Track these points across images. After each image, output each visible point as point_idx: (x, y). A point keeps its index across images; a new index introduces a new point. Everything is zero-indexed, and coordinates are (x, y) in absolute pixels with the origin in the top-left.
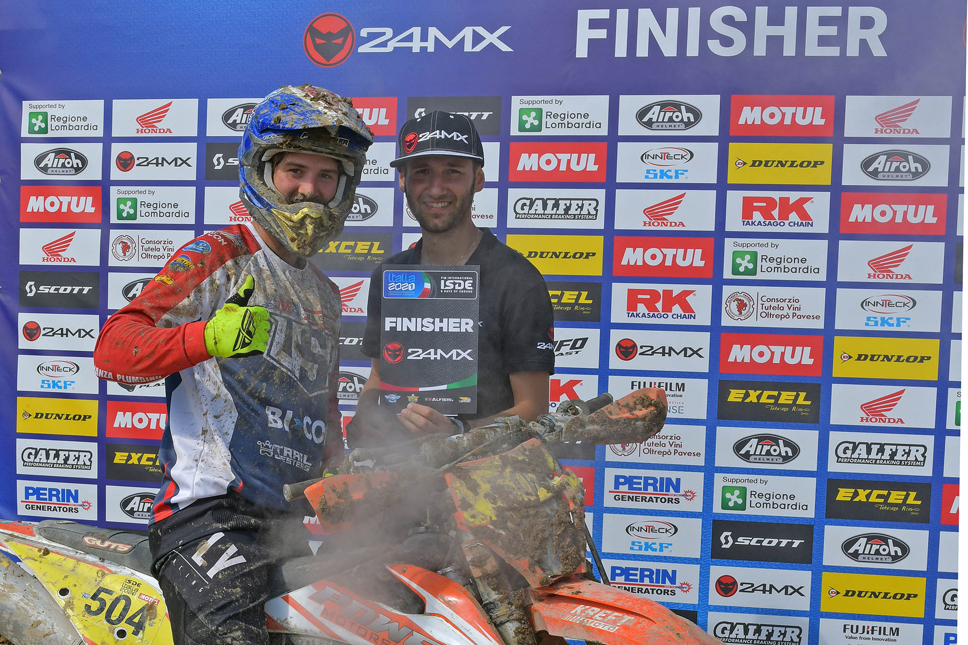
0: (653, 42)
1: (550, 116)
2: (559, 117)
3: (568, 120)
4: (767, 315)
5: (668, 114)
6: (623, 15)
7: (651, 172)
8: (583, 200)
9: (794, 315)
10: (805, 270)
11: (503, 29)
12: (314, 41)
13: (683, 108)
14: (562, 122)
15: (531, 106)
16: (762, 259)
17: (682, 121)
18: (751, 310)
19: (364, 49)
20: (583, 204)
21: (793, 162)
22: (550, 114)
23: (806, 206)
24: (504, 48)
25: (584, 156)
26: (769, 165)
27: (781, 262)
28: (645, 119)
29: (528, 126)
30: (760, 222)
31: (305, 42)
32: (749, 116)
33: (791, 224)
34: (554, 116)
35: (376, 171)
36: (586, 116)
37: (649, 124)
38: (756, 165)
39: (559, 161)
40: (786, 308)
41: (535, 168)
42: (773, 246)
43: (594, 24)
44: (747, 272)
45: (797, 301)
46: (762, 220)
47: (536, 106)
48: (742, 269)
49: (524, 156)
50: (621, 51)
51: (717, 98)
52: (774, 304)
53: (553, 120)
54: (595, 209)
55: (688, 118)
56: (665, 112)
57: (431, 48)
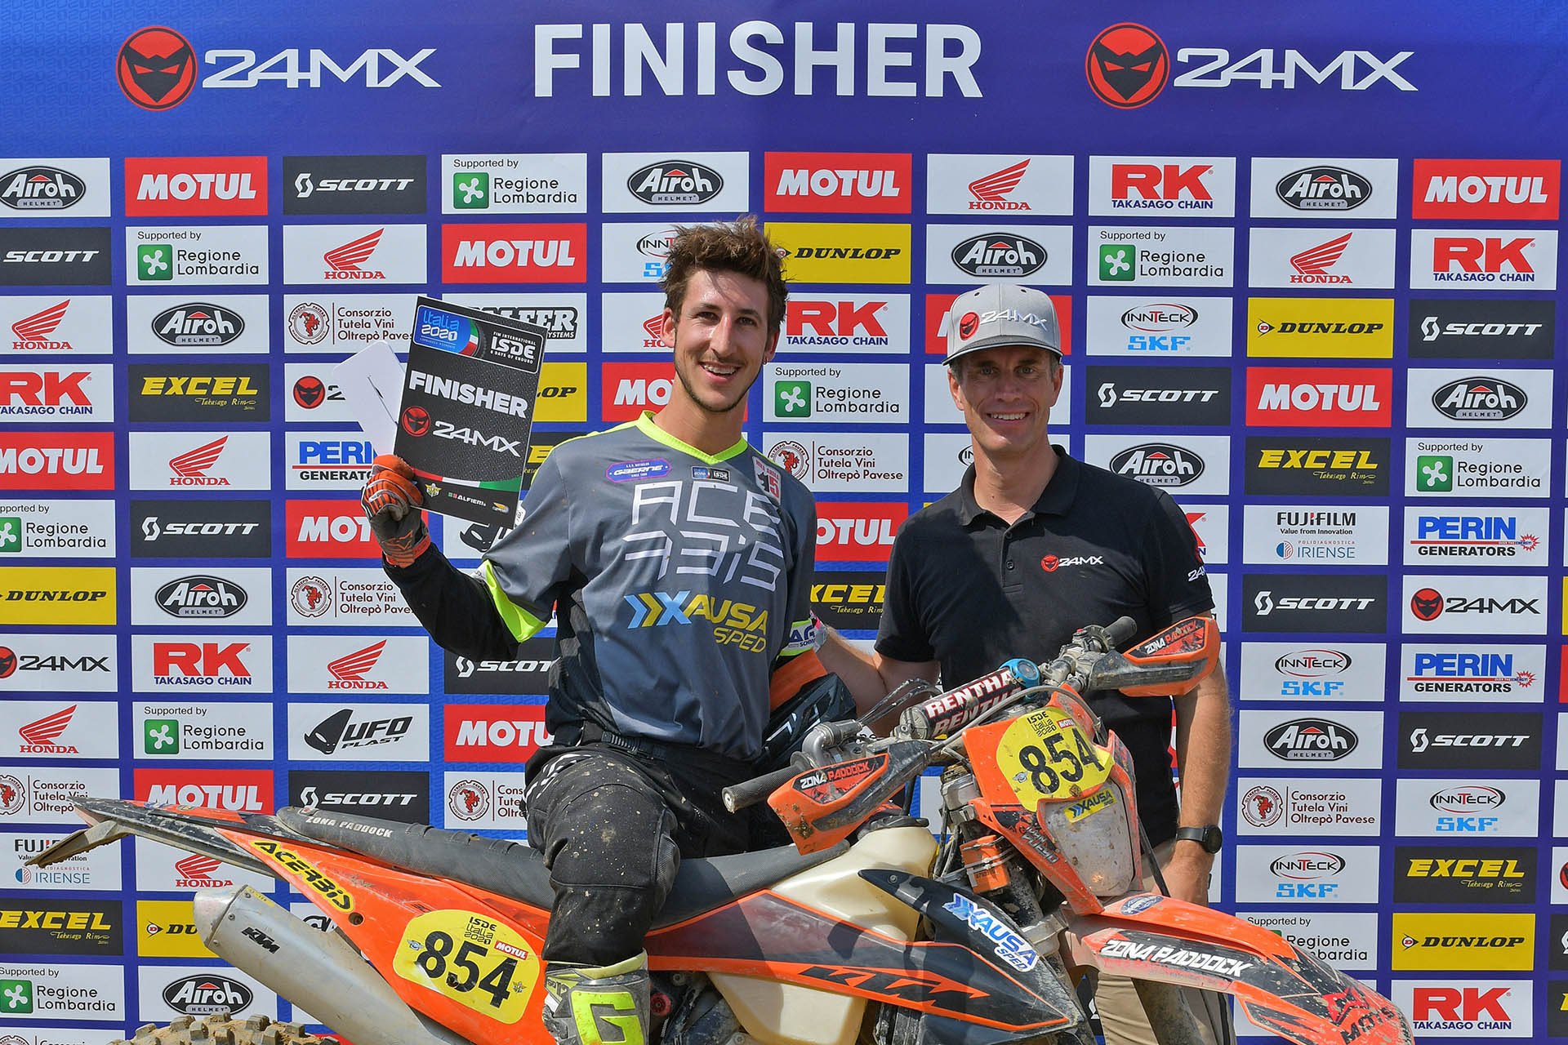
0: (648, 75)
1: (500, 184)
2: (514, 186)
3: (527, 190)
4: (828, 474)
5: (675, 181)
6: (602, 33)
7: (653, 266)
8: (554, 309)
9: (866, 473)
10: (879, 408)
11: (425, 53)
12: (133, 71)
13: (695, 171)
14: (519, 194)
15: (471, 170)
16: (818, 392)
17: (694, 190)
18: (805, 467)
19: (212, 82)
20: (554, 316)
21: (856, 251)
22: (500, 181)
23: (878, 315)
24: (427, 82)
25: (553, 244)
26: (822, 255)
27: (844, 396)
28: (641, 189)
29: (467, 200)
30: (812, 338)
31: (120, 71)
32: (792, 182)
33: (857, 341)
34: (506, 185)
35: (239, 270)
36: (554, 184)
37: (647, 196)
38: (804, 255)
39: (517, 252)
40: (854, 463)
41: (481, 263)
42: (832, 373)
43: (560, 46)
44: (797, 412)
45: (869, 453)
46: (816, 336)
47: (479, 170)
48: (789, 408)
49: (464, 245)
50: (601, 86)
51: (745, 156)
52: (837, 458)
53: (506, 191)
54: (573, 322)
55: (704, 186)
56: (670, 178)
57: (315, 83)
